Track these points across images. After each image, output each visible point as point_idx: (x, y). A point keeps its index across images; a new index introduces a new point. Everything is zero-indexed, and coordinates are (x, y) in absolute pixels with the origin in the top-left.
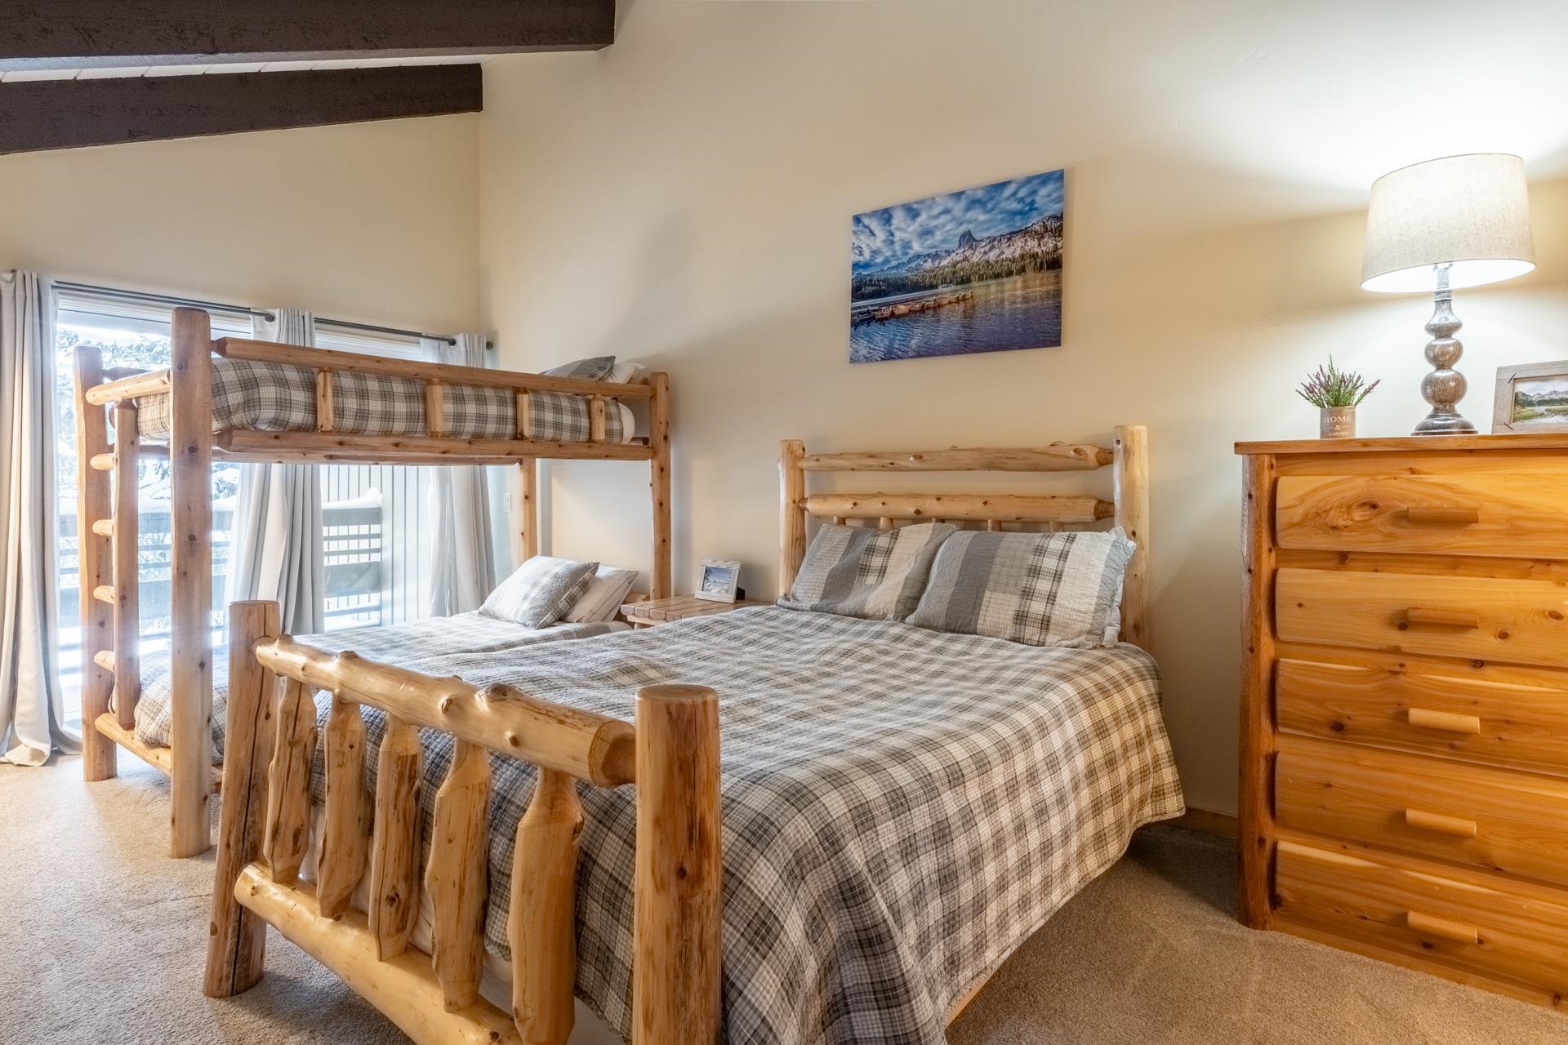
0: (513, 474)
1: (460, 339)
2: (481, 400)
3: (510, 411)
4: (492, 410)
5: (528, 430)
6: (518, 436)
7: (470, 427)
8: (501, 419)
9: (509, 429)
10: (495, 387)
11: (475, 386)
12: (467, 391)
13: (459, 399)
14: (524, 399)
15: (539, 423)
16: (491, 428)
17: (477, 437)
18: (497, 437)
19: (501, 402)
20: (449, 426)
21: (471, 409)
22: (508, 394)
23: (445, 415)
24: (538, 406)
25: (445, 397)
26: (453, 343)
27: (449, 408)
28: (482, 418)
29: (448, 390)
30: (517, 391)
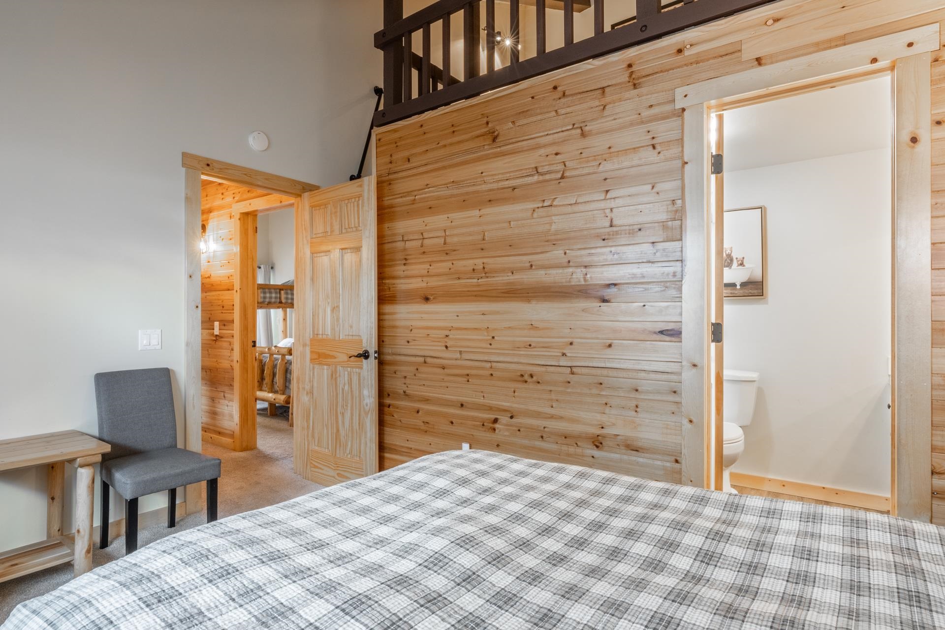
0: (280, 312)
1: (262, 267)
2: (270, 293)
3: (278, 295)
4: (274, 295)
5: (283, 301)
6: (281, 302)
7: (267, 300)
8: (276, 298)
9: (278, 300)
10: (275, 289)
11: (269, 289)
12: (267, 290)
13: (265, 293)
14: (282, 292)
15: (287, 298)
16: (273, 300)
17: (269, 303)
18: (275, 303)
19: (276, 293)
20: (262, 300)
21: (268, 295)
22: (278, 291)
23: (261, 297)
24: (287, 293)
25: (261, 292)
26: (260, 268)
27: (262, 295)
28: (271, 298)
29: (262, 290)
30: (280, 290)
